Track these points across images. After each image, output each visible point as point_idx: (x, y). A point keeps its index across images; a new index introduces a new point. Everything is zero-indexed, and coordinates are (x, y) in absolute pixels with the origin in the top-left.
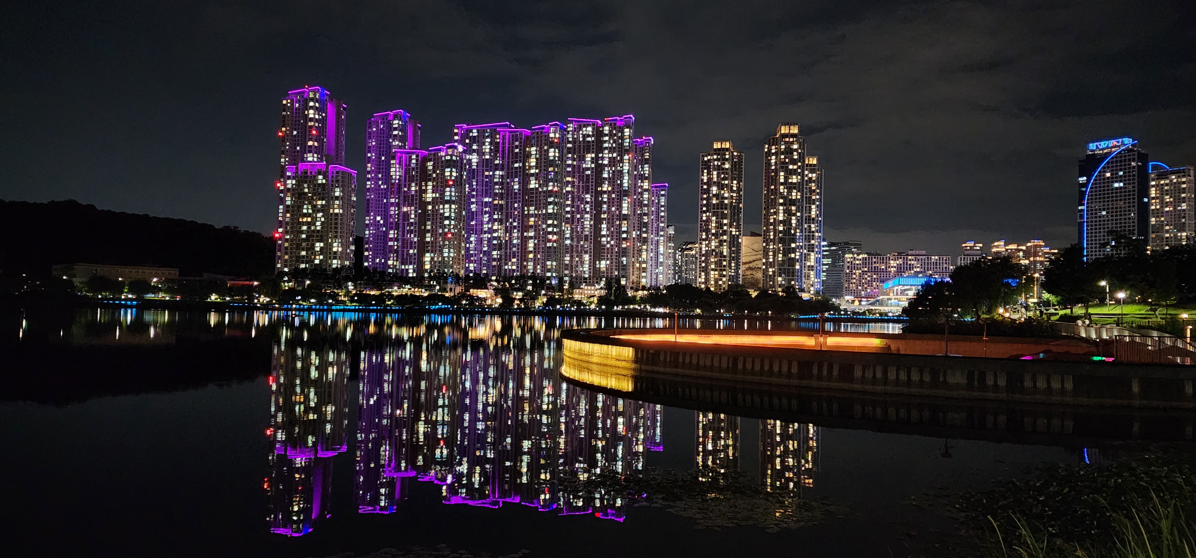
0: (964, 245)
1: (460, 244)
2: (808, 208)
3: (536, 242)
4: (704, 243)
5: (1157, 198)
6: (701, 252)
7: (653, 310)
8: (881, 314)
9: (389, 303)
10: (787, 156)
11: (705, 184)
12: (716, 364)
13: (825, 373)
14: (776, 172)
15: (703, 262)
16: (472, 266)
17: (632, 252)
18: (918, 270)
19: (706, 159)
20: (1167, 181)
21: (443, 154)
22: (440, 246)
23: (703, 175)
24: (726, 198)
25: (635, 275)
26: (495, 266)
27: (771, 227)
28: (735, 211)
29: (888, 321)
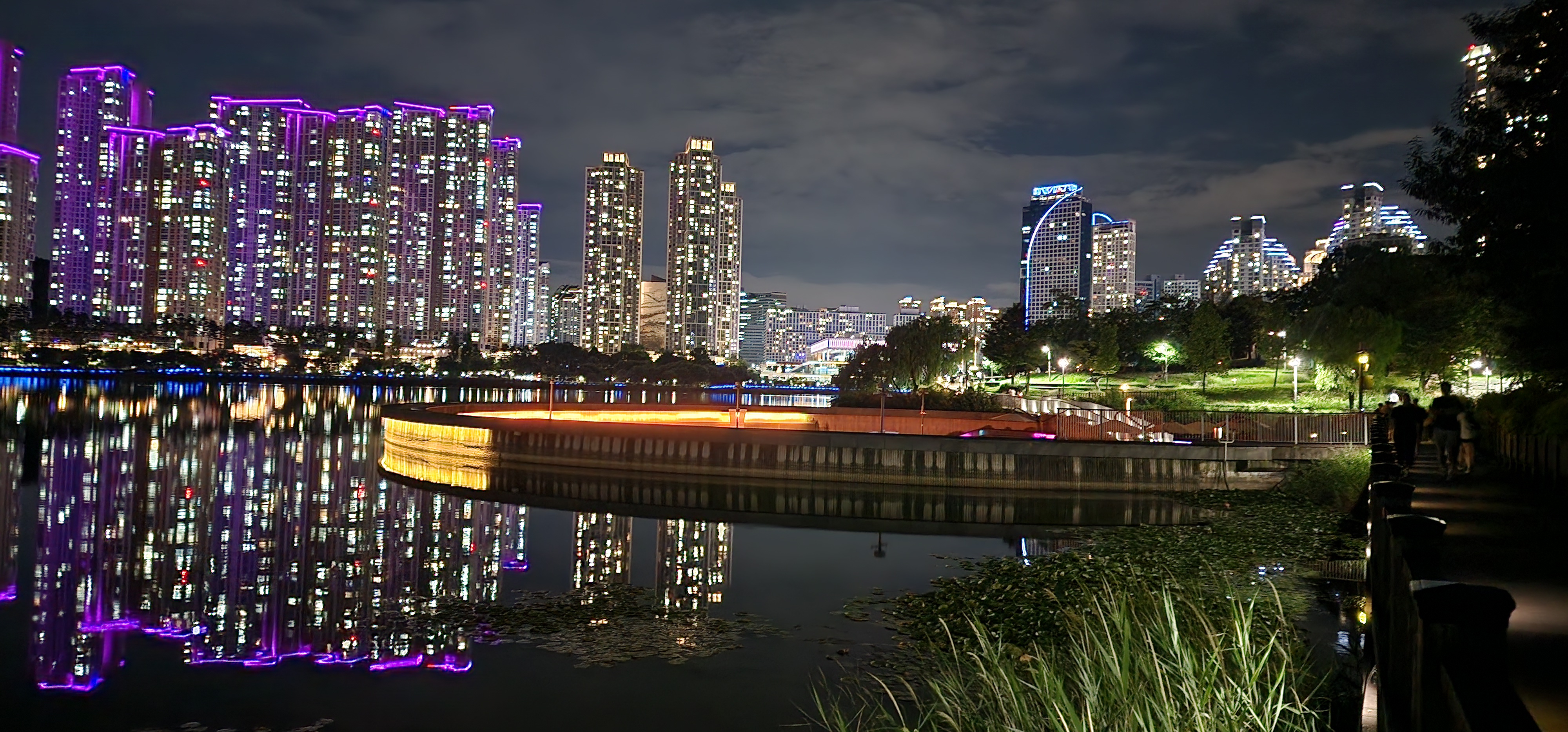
0: (901, 302)
1: (218, 276)
2: (723, 249)
3: (342, 277)
4: (590, 287)
5: (1100, 254)
6: (585, 300)
7: (518, 377)
8: (807, 384)
9: (95, 363)
10: (699, 179)
11: (592, 208)
12: (606, 449)
13: (743, 456)
14: (684, 198)
15: (589, 313)
16: (237, 311)
17: (488, 297)
18: (850, 330)
19: (593, 175)
20: (1110, 236)
21: (191, 138)
22: (184, 279)
23: (589, 196)
24: (620, 229)
25: (493, 329)
26: (275, 311)
27: (678, 271)
28: (632, 247)
29: (814, 393)
